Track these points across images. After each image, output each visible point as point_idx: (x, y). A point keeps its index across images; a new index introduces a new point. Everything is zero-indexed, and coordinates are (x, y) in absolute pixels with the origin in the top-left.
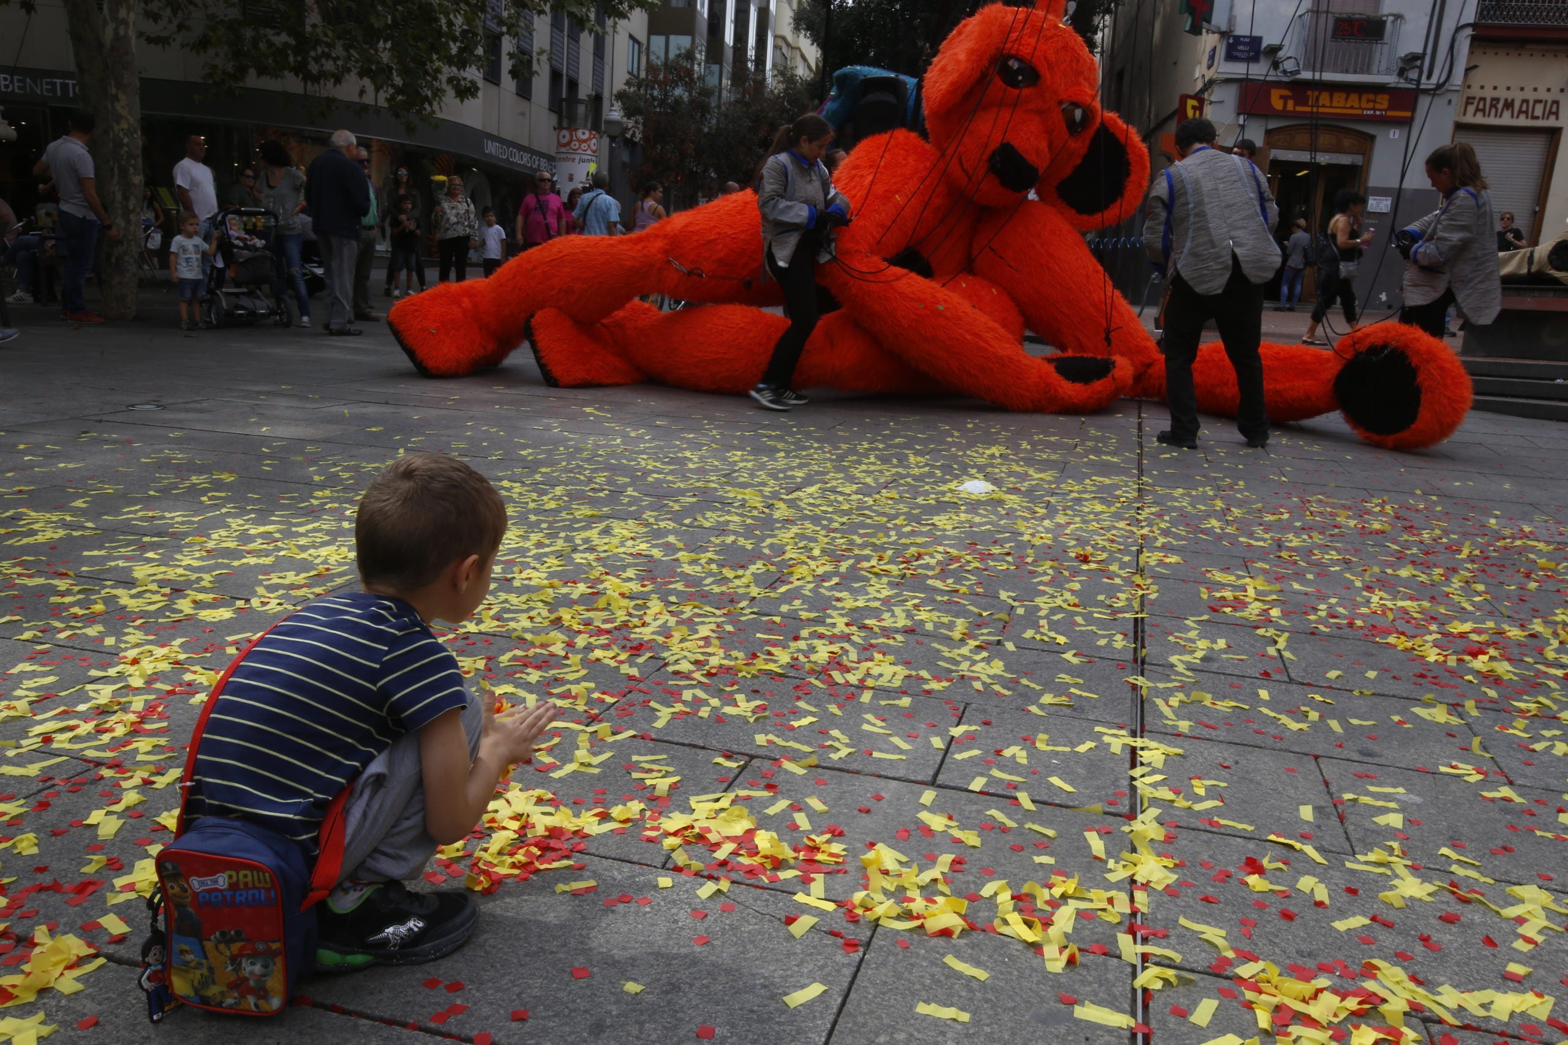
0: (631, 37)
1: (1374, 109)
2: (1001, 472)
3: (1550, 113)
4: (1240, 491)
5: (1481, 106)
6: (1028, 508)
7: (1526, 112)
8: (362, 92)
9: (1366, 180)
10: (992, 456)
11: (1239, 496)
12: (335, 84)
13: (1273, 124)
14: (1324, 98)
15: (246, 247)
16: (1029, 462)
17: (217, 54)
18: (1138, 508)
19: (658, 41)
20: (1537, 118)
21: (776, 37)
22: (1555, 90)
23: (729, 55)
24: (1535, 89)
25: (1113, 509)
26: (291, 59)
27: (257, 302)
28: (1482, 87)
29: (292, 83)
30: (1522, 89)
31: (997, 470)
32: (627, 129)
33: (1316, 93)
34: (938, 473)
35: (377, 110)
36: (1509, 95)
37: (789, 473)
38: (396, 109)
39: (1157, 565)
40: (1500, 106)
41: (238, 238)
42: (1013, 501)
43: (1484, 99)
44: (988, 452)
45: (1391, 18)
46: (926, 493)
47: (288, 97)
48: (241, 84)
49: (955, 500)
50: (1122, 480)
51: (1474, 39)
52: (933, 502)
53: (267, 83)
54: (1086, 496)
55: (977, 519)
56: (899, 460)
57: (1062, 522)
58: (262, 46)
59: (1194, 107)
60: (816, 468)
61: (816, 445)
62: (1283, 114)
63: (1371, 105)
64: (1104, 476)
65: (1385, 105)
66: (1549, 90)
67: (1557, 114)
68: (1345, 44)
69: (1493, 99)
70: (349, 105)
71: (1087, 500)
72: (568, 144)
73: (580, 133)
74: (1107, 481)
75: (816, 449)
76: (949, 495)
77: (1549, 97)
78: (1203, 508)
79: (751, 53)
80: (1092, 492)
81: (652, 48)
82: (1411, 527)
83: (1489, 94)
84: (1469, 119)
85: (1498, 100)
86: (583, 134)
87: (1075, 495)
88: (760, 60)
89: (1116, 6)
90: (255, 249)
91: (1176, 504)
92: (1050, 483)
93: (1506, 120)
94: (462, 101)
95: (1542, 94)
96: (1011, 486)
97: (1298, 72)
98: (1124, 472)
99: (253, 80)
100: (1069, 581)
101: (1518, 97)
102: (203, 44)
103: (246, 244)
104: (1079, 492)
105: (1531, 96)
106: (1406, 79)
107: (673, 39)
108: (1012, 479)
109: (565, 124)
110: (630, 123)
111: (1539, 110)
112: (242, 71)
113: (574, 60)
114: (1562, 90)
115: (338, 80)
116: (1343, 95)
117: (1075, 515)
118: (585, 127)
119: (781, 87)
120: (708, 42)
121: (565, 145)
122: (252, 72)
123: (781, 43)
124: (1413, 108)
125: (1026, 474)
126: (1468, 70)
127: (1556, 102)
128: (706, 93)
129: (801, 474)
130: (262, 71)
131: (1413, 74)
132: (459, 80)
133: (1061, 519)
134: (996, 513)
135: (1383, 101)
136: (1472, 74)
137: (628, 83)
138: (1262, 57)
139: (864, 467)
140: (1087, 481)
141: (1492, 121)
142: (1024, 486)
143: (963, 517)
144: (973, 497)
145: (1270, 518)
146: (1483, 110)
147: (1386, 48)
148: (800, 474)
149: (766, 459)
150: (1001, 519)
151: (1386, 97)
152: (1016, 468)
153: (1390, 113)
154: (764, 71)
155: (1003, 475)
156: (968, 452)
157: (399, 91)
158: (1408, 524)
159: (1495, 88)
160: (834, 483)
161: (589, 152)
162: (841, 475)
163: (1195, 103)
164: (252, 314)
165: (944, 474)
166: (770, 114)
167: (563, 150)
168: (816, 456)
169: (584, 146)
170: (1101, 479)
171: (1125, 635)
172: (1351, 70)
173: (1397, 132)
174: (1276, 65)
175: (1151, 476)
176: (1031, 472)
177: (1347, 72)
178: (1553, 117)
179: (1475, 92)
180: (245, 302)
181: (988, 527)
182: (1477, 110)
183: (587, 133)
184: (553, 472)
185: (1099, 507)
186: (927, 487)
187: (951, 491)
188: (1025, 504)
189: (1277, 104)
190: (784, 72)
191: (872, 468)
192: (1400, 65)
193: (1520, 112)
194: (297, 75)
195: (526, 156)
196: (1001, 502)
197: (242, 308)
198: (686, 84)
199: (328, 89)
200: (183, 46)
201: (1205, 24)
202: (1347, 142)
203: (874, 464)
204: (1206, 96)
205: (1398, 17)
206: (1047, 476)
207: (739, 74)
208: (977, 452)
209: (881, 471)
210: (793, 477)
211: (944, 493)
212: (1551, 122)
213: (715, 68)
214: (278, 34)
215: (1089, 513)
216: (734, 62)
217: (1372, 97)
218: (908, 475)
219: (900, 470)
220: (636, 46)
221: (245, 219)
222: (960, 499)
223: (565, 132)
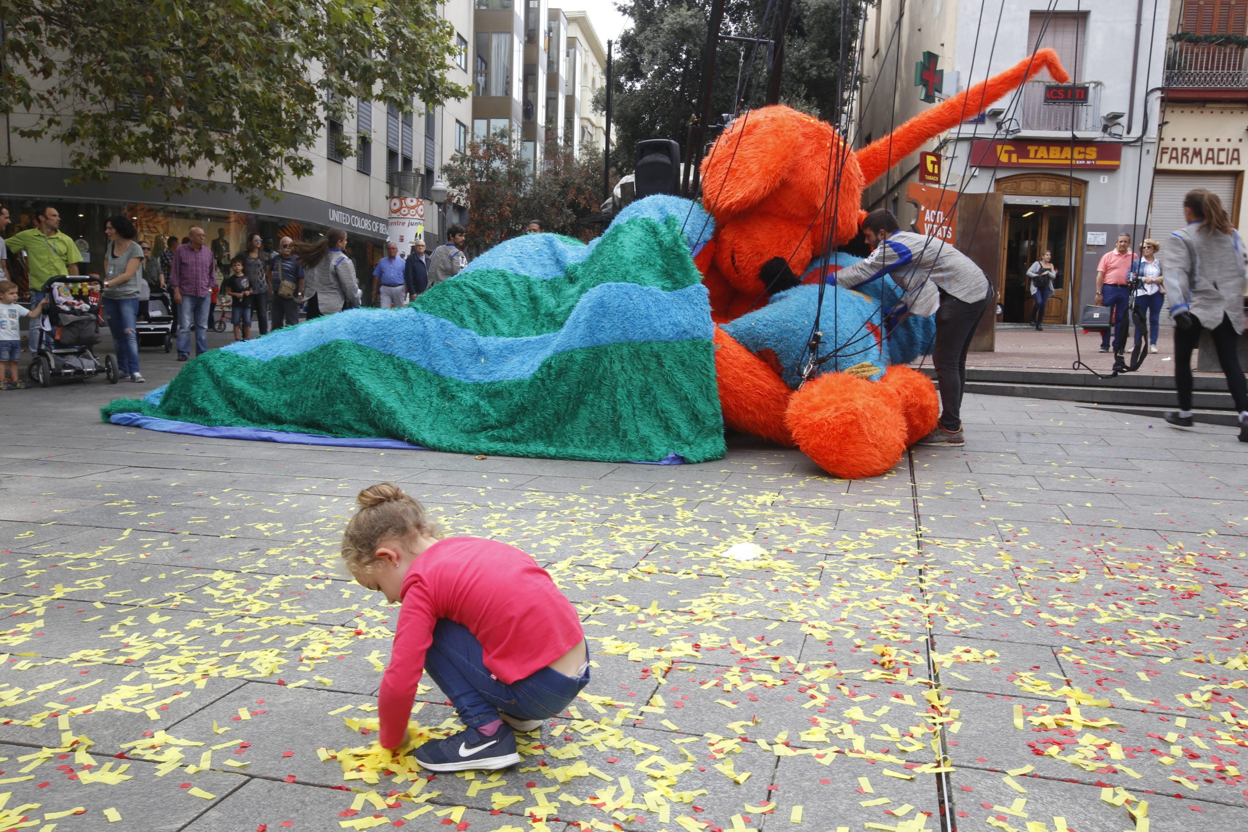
0: (457, 121)
1: (1085, 160)
2: (772, 527)
3: (1233, 159)
4: (1025, 540)
5: (1174, 155)
6: (799, 579)
7: (1212, 159)
8: (210, 172)
9: (1083, 219)
10: (764, 505)
11: (1025, 547)
12: (190, 166)
13: (1000, 174)
14: (1042, 151)
15: (73, 312)
16: (802, 511)
17: (83, 144)
18: (921, 572)
19: (481, 124)
20: (1222, 163)
21: (582, 119)
22: (1235, 140)
23: (541, 133)
24: (1218, 140)
25: (892, 576)
26: (150, 145)
27: (85, 361)
28: (1173, 139)
29: (152, 167)
30: (1207, 140)
31: (767, 525)
32: (453, 196)
33: (1036, 148)
34: (705, 531)
35: (224, 187)
36: (1197, 146)
37: (544, 542)
38: (240, 185)
39: (954, 667)
40: (1190, 154)
41: (66, 303)
42: (783, 566)
43: (1176, 149)
44: (760, 500)
45: (1092, 85)
46: (690, 562)
47: (147, 178)
48: (106, 169)
49: (719, 572)
50: (900, 532)
51: (1163, 100)
52: (694, 576)
53: (128, 167)
54: (863, 556)
55: (743, 601)
56: (666, 517)
57: (838, 599)
58: (125, 136)
59: (932, 162)
60: (575, 532)
61: (582, 500)
62: (1008, 166)
63: (1082, 156)
64: (880, 526)
65: (1094, 156)
66: (1229, 140)
67: (1238, 159)
68: (1056, 107)
69: (1183, 149)
70: (198, 183)
71: (864, 562)
72: (399, 210)
73: (408, 201)
74: (884, 534)
75: (581, 505)
76: (714, 564)
77: (1231, 146)
78: (991, 567)
79: (561, 132)
80: (868, 551)
81: (476, 130)
82: (1225, 585)
83: (1179, 145)
84: (1165, 165)
85: (1188, 149)
86: (411, 201)
87: (850, 556)
88: (569, 138)
89: (861, 84)
90: (81, 313)
91: (961, 563)
92: (824, 539)
93: (1196, 166)
94: (299, 177)
95: (1224, 144)
96: (782, 547)
97: (1018, 131)
98: (899, 519)
99: (118, 165)
100: (849, 705)
101: (1204, 147)
102: (71, 136)
103: (73, 309)
104: (855, 552)
105: (1216, 146)
106: (1110, 134)
107: (494, 122)
108: (783, 537)
109: (396, 194)
110: (455, 191)
111: (1223, 157)
112: (106, 159)
113: (408, 141)
114: (1241, 140)
115: (192, 163)
116: (1058, 149)
117: (852, 588)
118: (414, 196)
119: (586, 158)
120: (523, 123)
121: (396, 212)
122: (117, 158)
123: (586, 123)
124: (1118, 157)
125: (798, 529)
126: (1161, 126)
127: (1237, 150)
128: (521, 165)
129: (556, 543)
130: (125, 157)
131: (1116, 130)
132: (295, 159)
133: (837, 595)
134: (762, 589)
135: (1092, 152)
136: (1165, 128)
137: (453, 159)
138: (987, 120)
139: (626, 529)
140: (863, 535)
141: (1184, 166)
142: (795, 546)
143: (727, 598)
144: (739, 566)
145: (1066, 579)
146: (1176, 158)
147: (1090, 109)
148: (554, 542)
149: (524, 522)
150: (769, 599)
151: (1094, 149)
152: (788, 521)
153: (1099, 162)
154: (572, 146)
155: (774, 532)
156: (739, 502)
157: (246, 170)
158: (1220, 581)
159: (1184, 140)
160: (590, 553)
161: (417, 216)
162: (600, 541)
163: (934, 159)
164: (79, 372)
165: (711, 534)
166: (577, 181)
167: (394, 215)
168: (579, 515)
169: (413, 212)
170: (877, 531)
171: (929, 815)
172: (1063, 128)
173: (1106, 177)
174: (999, 126)
175: (930, 525)
176: (803, 525)
177: (1060, 129)
178: (1235, 163)
179: (1167, 143)
180: (74, 361)
181: (754, 612)
182: (1171, 158)
183: (415, 200)
184: (282, 554)
185: (878, 574)
186: (691, 554)
187: (717, 558)
188: (796, 574)
189: (1004, 158)
190: (590, 148)
191: (636, 529)
192: (1104, 122)
193: (1207, 159)
194: (155, 160)
195: (367, 223)
196: (769, 572)
197: (70, 367)
198: (502, 158)
199: (182, 170)
200: (54, 138)
201: (937, 94)
202: (1065, 187)
203: (637, 523)
204: (942, 152)
205: (1098, 84)
206: (821, 530)
207: (551, 150)
208: (748, 501)
209: (643, 534)
210: (547, 547)
211: (706, 563)
212: (1234, 167)
213: (530, 145)
214: (138, 126)
215: (867, 582)
216: (547, 139)
217: (1082, 149)
218: (673, 538)
219: (664, 530)
220: (462, 129)
221: (71, 285)
222: (725, 569)
223: (396, 201)
